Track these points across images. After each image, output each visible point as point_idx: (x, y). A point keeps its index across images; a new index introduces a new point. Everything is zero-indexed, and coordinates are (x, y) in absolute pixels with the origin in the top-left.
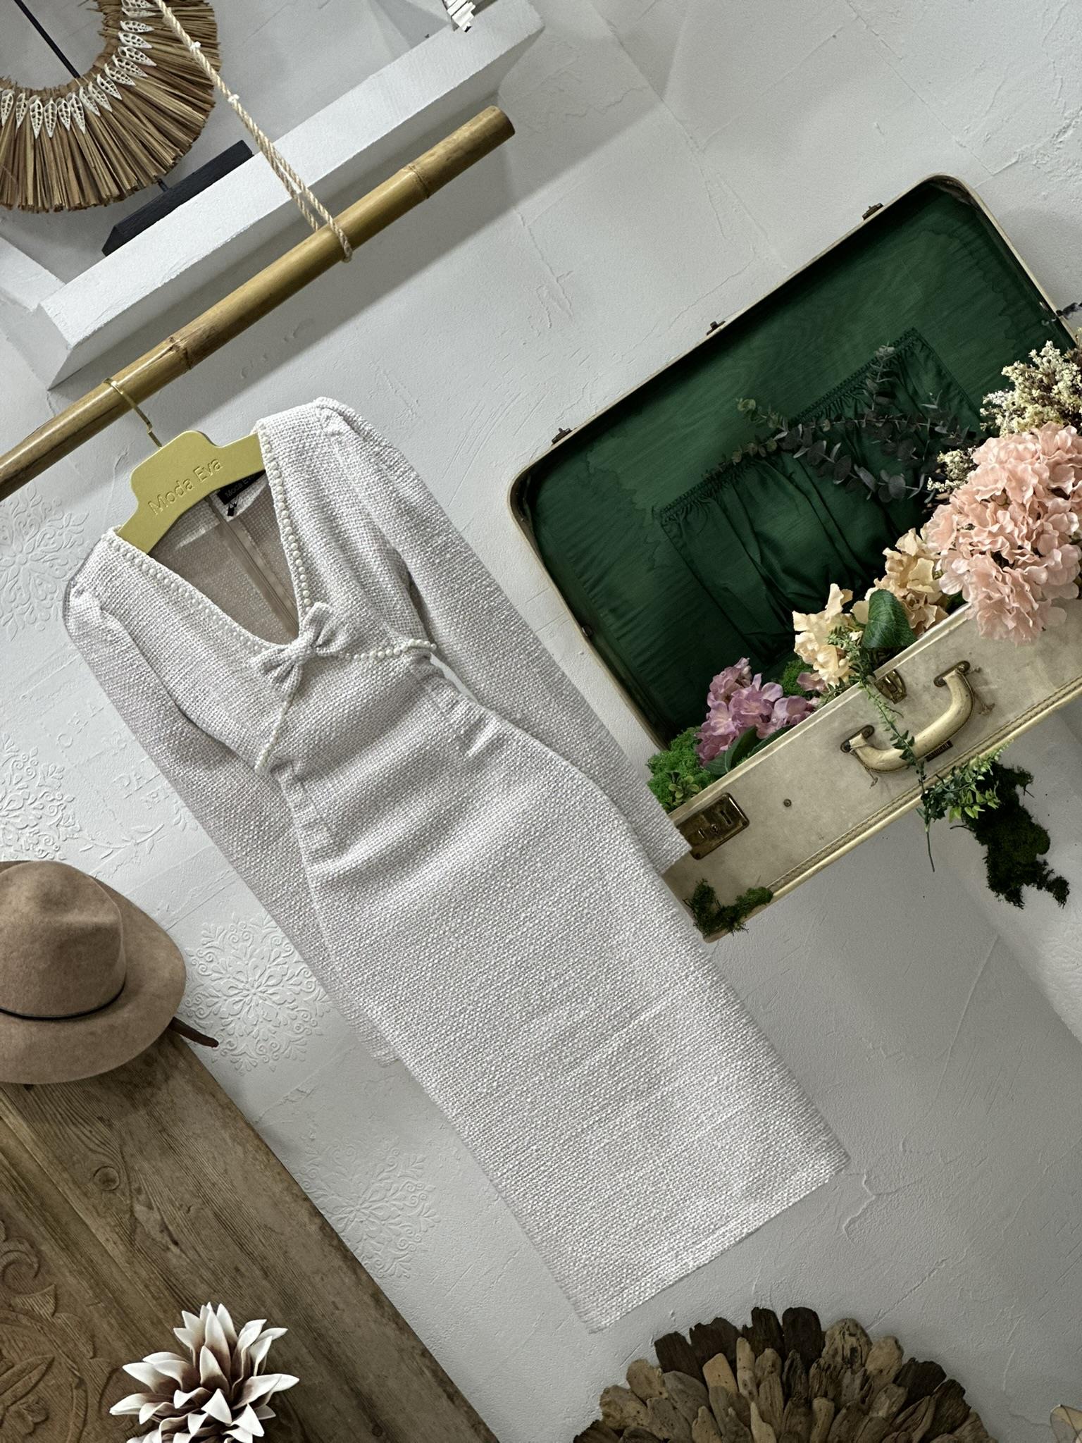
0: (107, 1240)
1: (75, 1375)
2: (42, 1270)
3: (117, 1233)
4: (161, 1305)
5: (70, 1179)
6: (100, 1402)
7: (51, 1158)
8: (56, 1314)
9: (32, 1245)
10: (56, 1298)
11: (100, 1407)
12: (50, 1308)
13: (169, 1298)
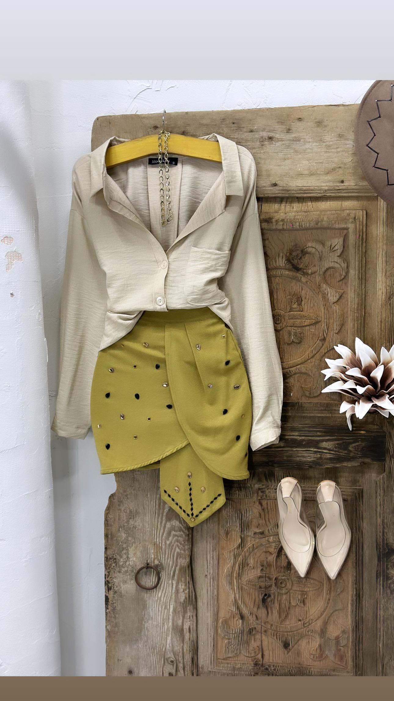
0: (380, 289)
1: (324, 335)
2: (344, 281)
3: (386, 290)
4: (381, 335)
5: (385, 250)
6: (325, 353)
7: (385, 234)
8: (335, 304)
9: (347, 267)
10: (341, 297)
11: (324, 355)
12: (335, 299)
13: (386, 334)
